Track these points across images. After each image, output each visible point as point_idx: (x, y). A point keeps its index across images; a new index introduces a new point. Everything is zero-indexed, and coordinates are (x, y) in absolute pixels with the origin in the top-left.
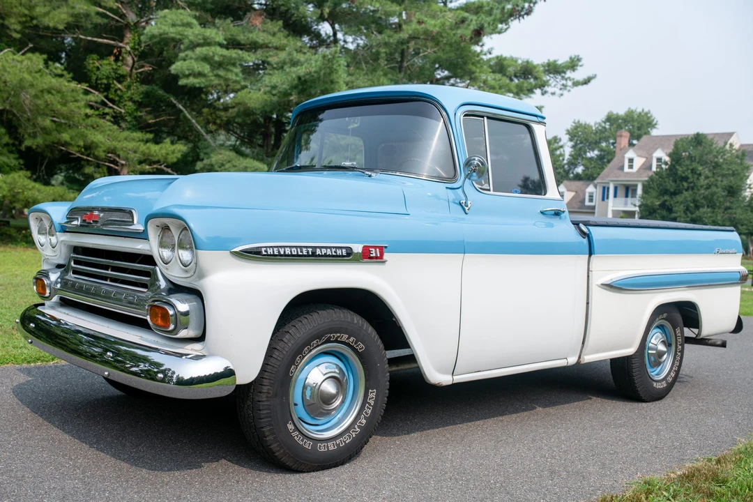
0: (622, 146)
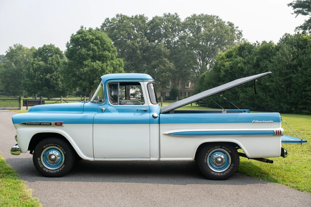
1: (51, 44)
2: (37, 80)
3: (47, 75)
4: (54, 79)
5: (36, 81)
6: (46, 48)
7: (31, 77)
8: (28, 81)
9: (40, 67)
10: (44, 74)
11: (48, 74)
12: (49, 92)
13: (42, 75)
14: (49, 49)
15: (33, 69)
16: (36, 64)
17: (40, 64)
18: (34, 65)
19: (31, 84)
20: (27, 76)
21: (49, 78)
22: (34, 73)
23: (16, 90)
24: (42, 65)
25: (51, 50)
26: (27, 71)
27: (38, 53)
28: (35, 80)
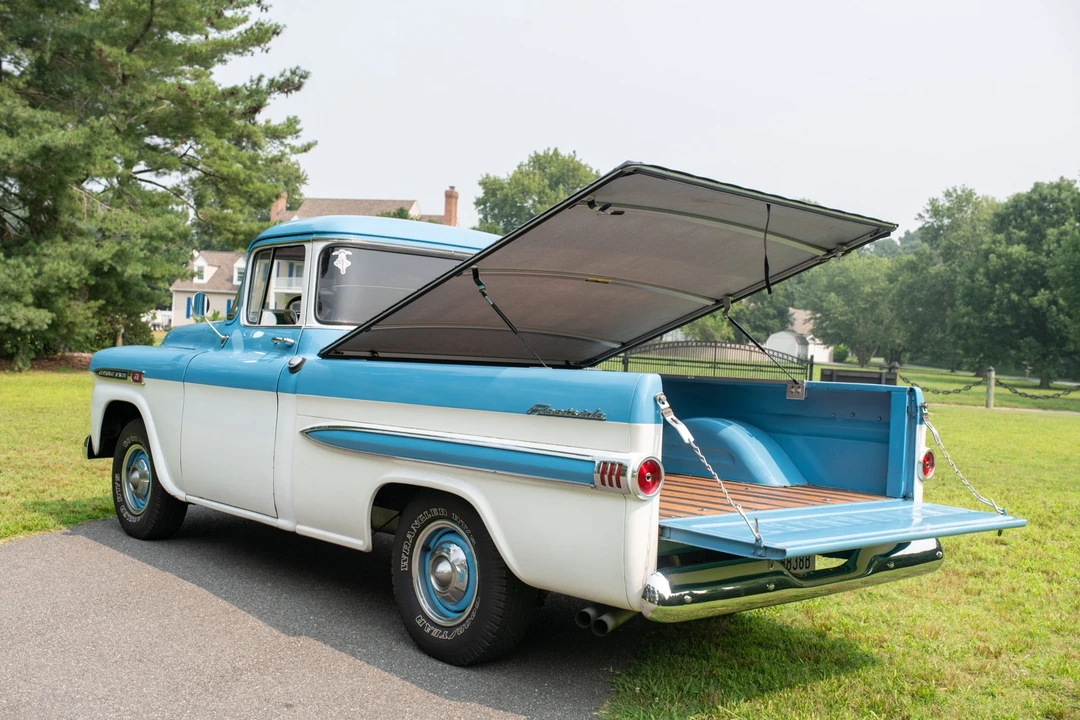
0: (279, 209)
1: (1062, 178)
2: (997, 312)
3: (1035, 295)
4: (1060, 310)
5: (996, 316)
6: (1040, 195)
7: (978, 301)
8: (967, 314)
9: (1012, 263)
10: (1028, 291)
11: (1042, 290)
12: (1044, 356)
13: (1019, 293)
14: (1052, 196)
15: (987, 274)
16: (999, 256)
17: (1011, 254)
18: (992, 257)
19: (978, 328)
20: (967, 299)
21: (1045, 304)
22: (987, 287)
23: (944, 349)
24: (1018, 259)
25: (1060, 200)
26: (968, 281)
27: (1010, 214)
28: (991, 311)
